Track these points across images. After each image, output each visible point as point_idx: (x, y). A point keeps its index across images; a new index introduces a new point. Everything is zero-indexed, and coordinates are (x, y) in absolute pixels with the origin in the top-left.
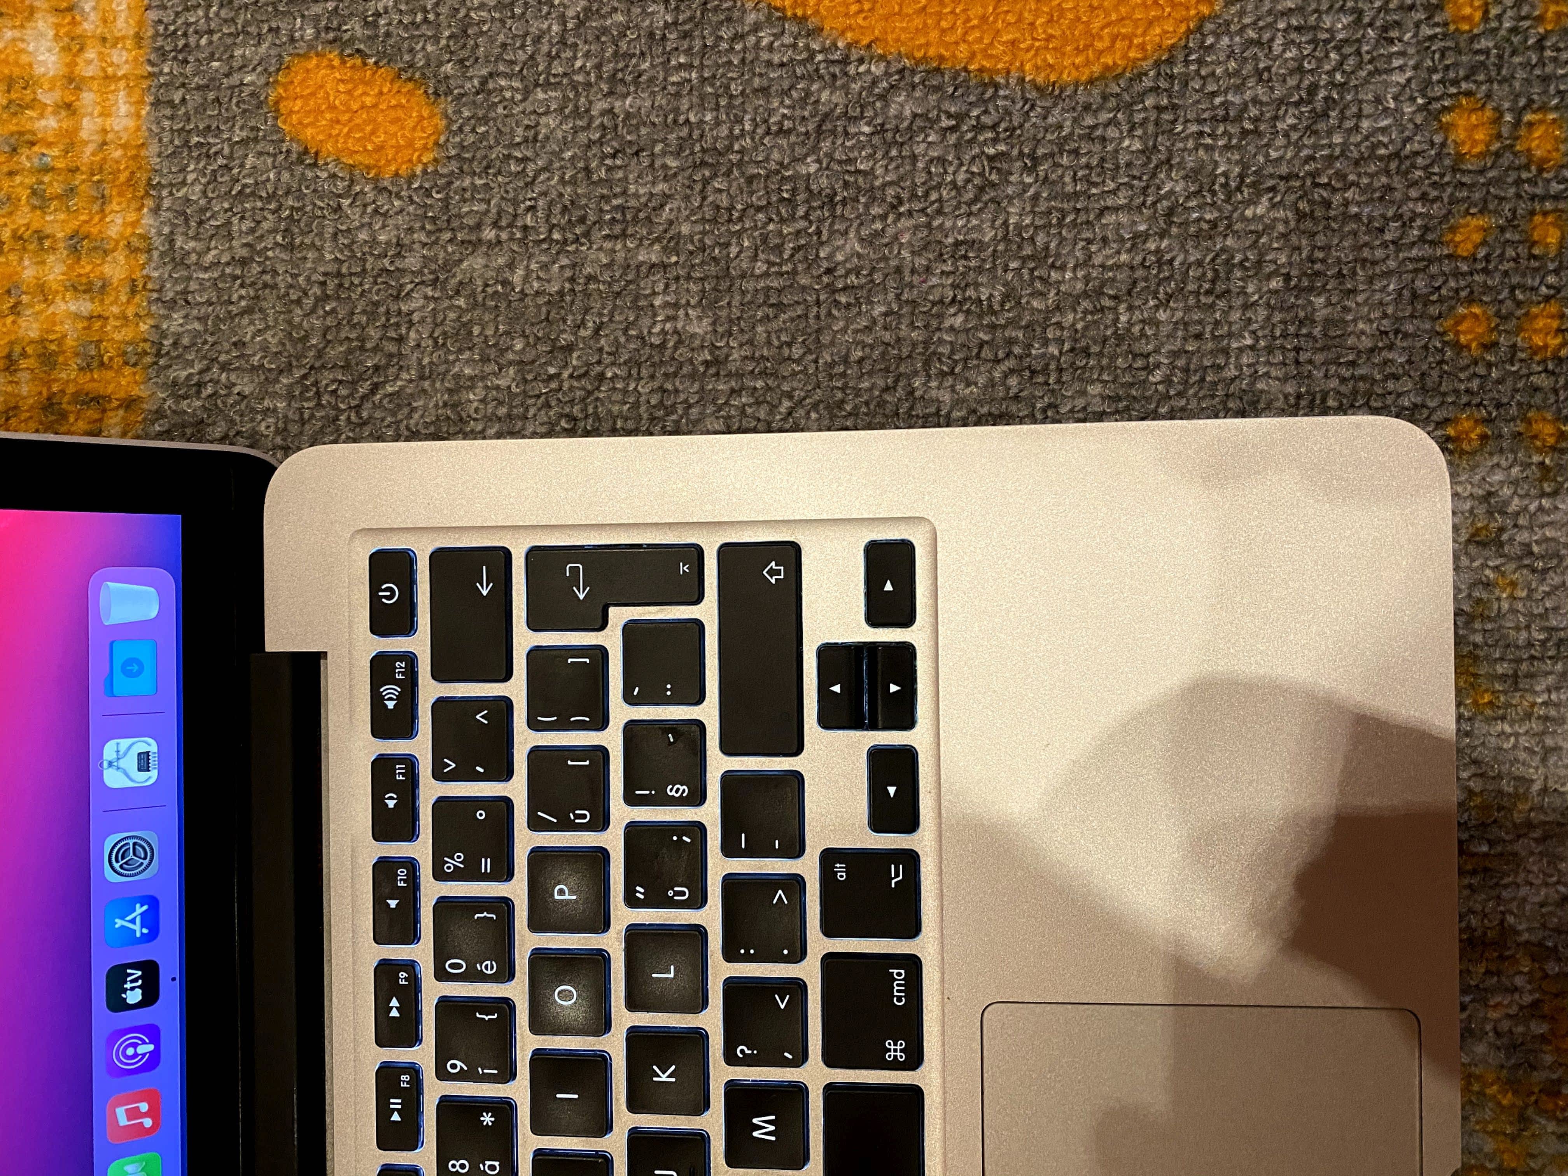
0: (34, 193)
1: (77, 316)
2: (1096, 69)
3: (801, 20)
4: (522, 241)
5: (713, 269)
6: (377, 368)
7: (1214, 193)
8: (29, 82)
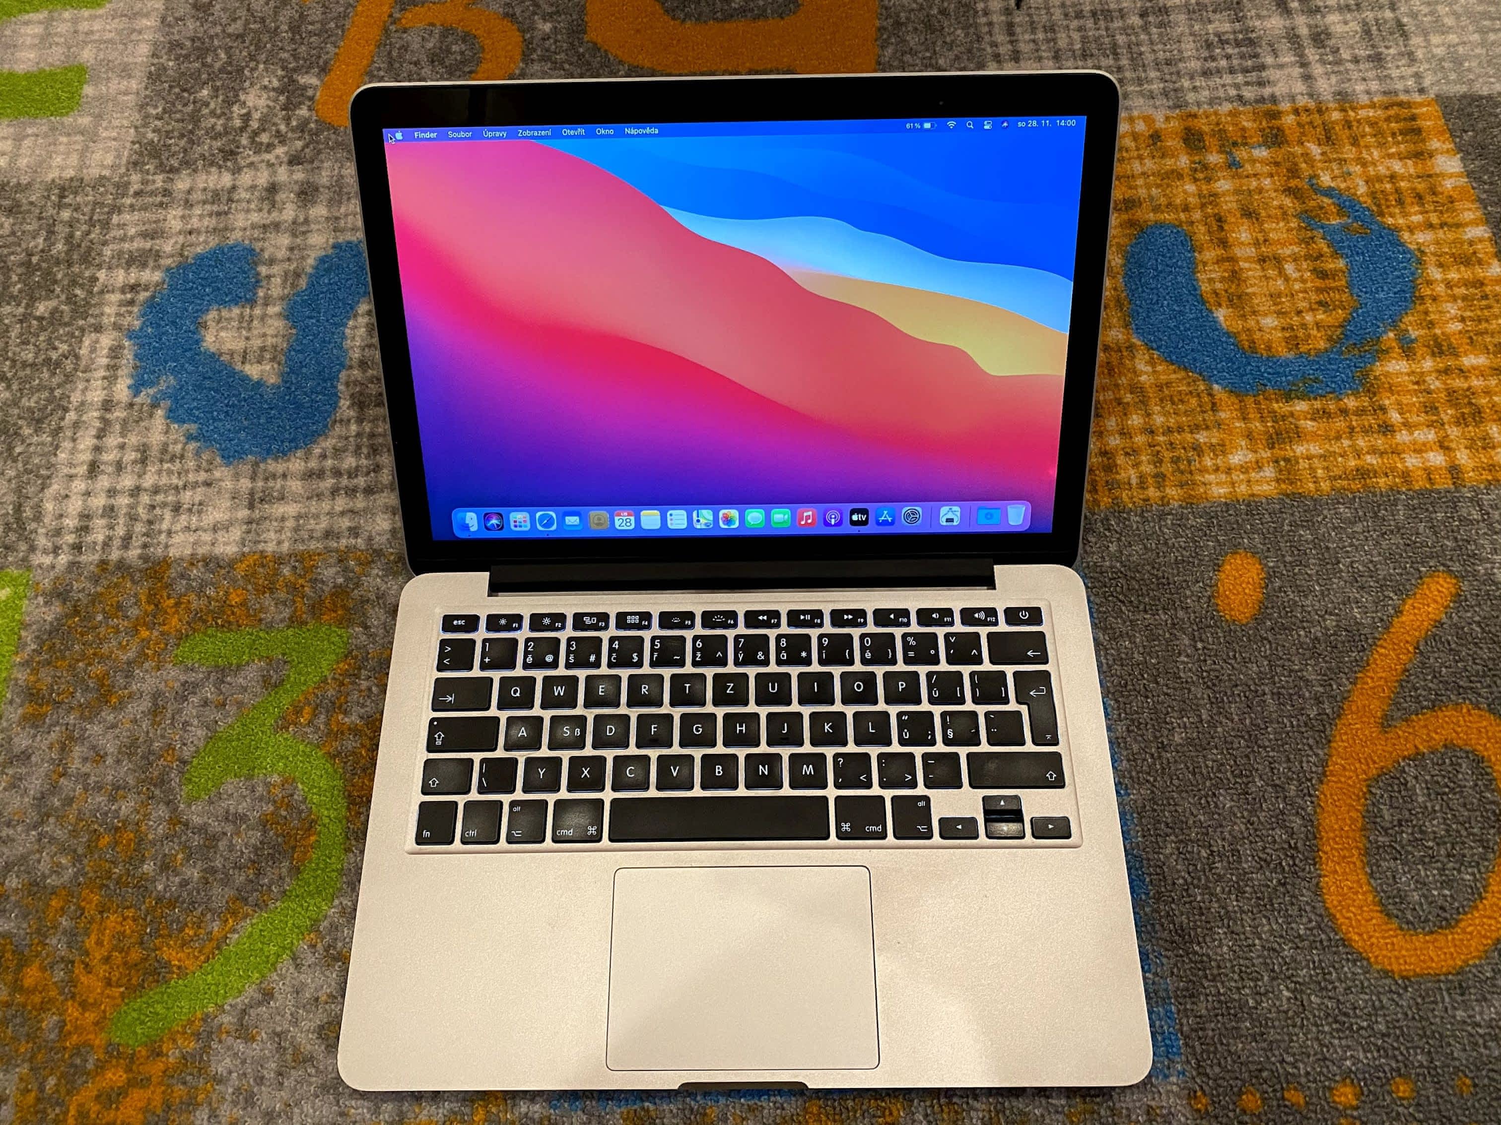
0: (1178, 458)
1: (1129, 479)
2: (1332, 911)
3: (1324, 774)
4: (1199, 660)
5: (1204, 742)
6: (1131, 602)
7: (1288, 969)
8: (1224, 453)
